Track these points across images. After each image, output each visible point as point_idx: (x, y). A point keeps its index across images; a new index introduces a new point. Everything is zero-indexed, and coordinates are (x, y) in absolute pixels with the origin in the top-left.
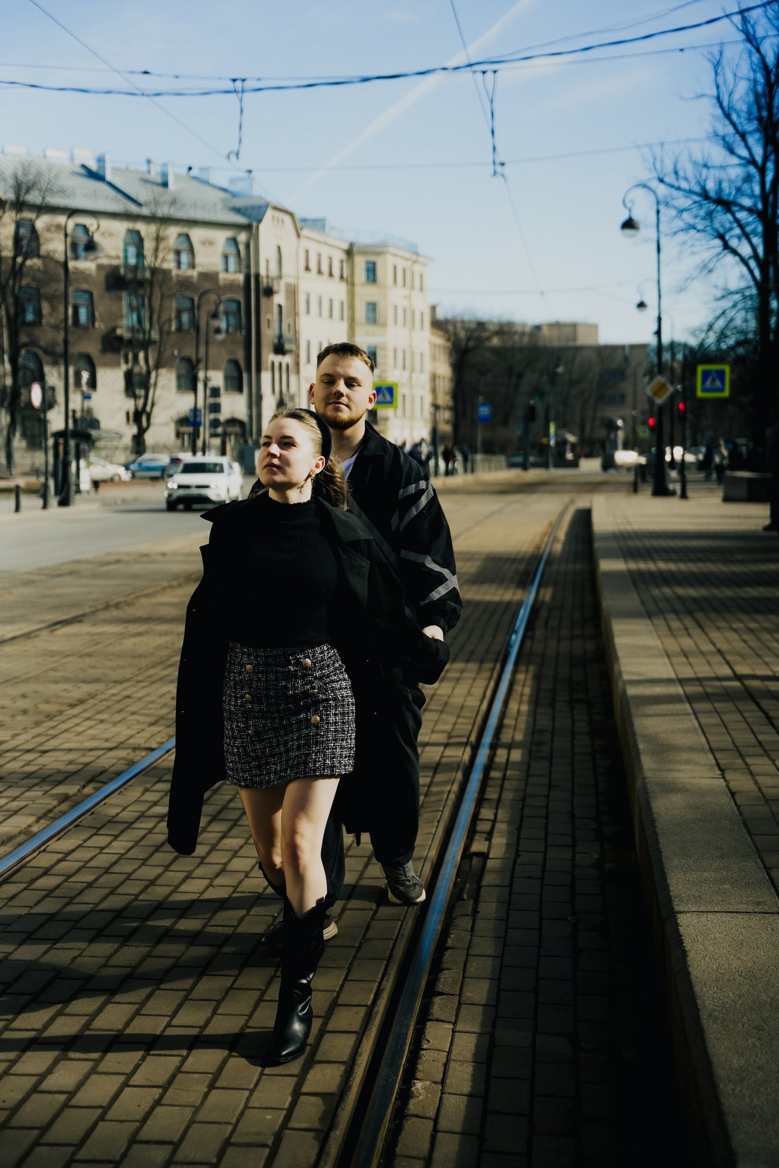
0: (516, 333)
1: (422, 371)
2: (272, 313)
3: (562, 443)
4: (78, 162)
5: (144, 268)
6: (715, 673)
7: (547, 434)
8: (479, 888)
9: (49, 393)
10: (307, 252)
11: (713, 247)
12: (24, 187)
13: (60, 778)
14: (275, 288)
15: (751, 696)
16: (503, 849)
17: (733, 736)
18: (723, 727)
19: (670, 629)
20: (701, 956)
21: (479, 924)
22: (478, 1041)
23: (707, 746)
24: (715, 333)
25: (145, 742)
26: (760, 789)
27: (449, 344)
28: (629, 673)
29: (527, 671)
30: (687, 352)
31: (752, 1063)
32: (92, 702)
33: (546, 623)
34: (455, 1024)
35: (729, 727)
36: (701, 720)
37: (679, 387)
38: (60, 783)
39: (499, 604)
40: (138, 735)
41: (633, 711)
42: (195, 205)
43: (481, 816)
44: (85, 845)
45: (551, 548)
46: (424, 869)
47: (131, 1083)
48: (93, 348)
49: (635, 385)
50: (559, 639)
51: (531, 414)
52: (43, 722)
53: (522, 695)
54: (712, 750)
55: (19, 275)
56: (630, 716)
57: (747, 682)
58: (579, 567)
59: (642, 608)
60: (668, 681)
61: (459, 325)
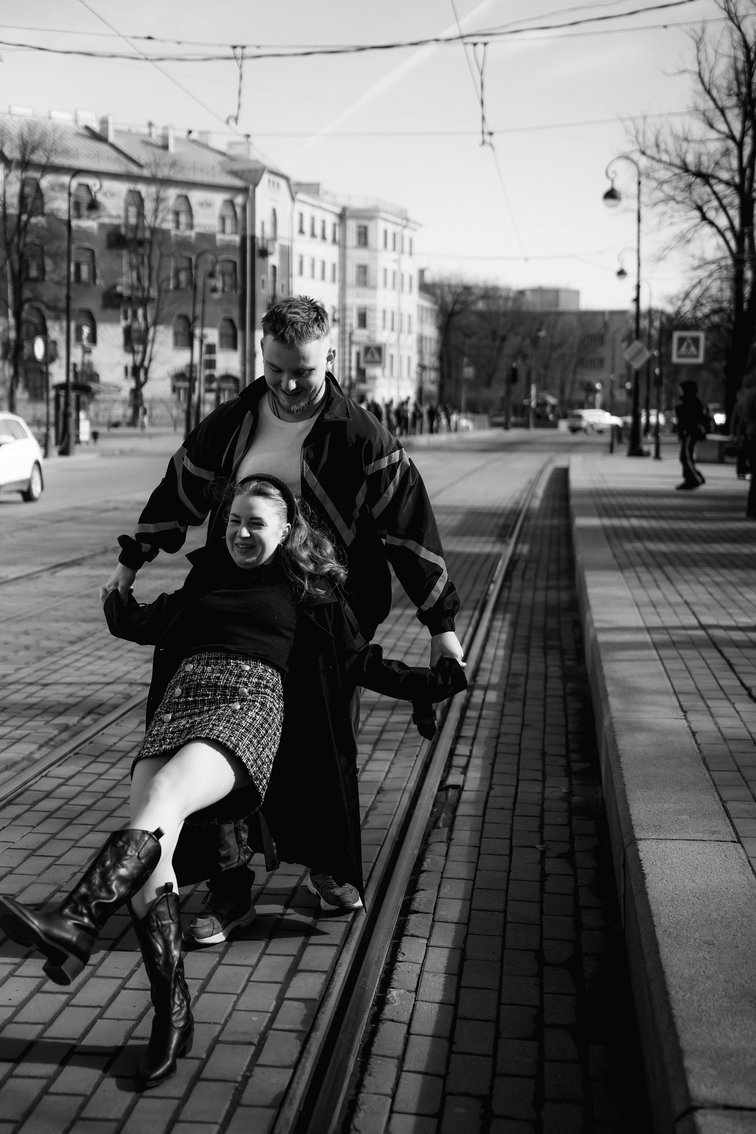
0: (501, 297)
1: (410, 332)
2: (267, 274)
3: (542, 404)
4: (82, 123)
5: (144, 228)
6: (681, 622)
7: (528, 396)
8: (454, 817)
9: (51, 347)
10: (301, 215)
11: (692, 219)
12: (29, 147)
13: (61, 709)
14: (270, 249)
15: (715, 644)
16: (477, 782)
17: (696, 681)
18: (687, 672)
19: (640, 581)
20: (659, 879)
21: (454, 850)
22: (450, 954)
23: (672, 690)
24: (691, 301)
25: (141, 678)
26: (719, 729)
27: (436, 307)
28: (600, 621)
29: (504, 620)
30: (664, 319)
31: (702, 973)
32: (91, 639)
33: (523, 574)
34: (429, 939)
35: (692, 673)
36: (666, 665)
37: (656, 353)
38: (60, 714)
39: (478, 555)
40: (135, 671)
41: (603, 656)
42: (194, 168)
43: (457, 752)
44: (84, 771)
45: (530, 504)
46: (403, 799)
47: (127, 986)
48: (93, 304)
49: (613, 351)
50: (535, 589)
51: (513, 376)
52: (44, 658)
53: (498, 641)
54: (675, 693)
55: (23, 233)
56: (600, 660)
57: (711, 632)
58: (555, 522)
59: (614, 561)
60: (637, 629)
61: (446, 289)
